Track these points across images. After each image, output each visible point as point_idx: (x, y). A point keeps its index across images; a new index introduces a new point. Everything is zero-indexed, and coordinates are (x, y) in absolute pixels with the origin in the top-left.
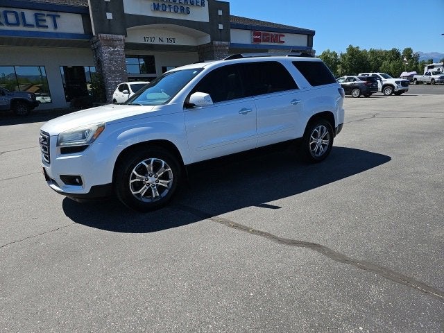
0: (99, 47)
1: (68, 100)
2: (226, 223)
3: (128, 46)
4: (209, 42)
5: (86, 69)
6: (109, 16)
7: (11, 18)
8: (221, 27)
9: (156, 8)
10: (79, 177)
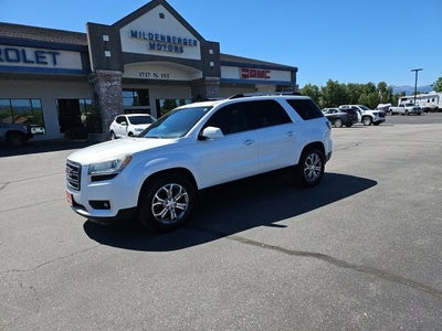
0: (97, 81)
1: (62, 131)
2: (240, 239)
3: (125, 81)
4: (201, 77)
5: (82, 102)
6: (108, 54)
7: (12, 55)
8: (212, 64)
9: (152, 47)
10: (108, 202)
